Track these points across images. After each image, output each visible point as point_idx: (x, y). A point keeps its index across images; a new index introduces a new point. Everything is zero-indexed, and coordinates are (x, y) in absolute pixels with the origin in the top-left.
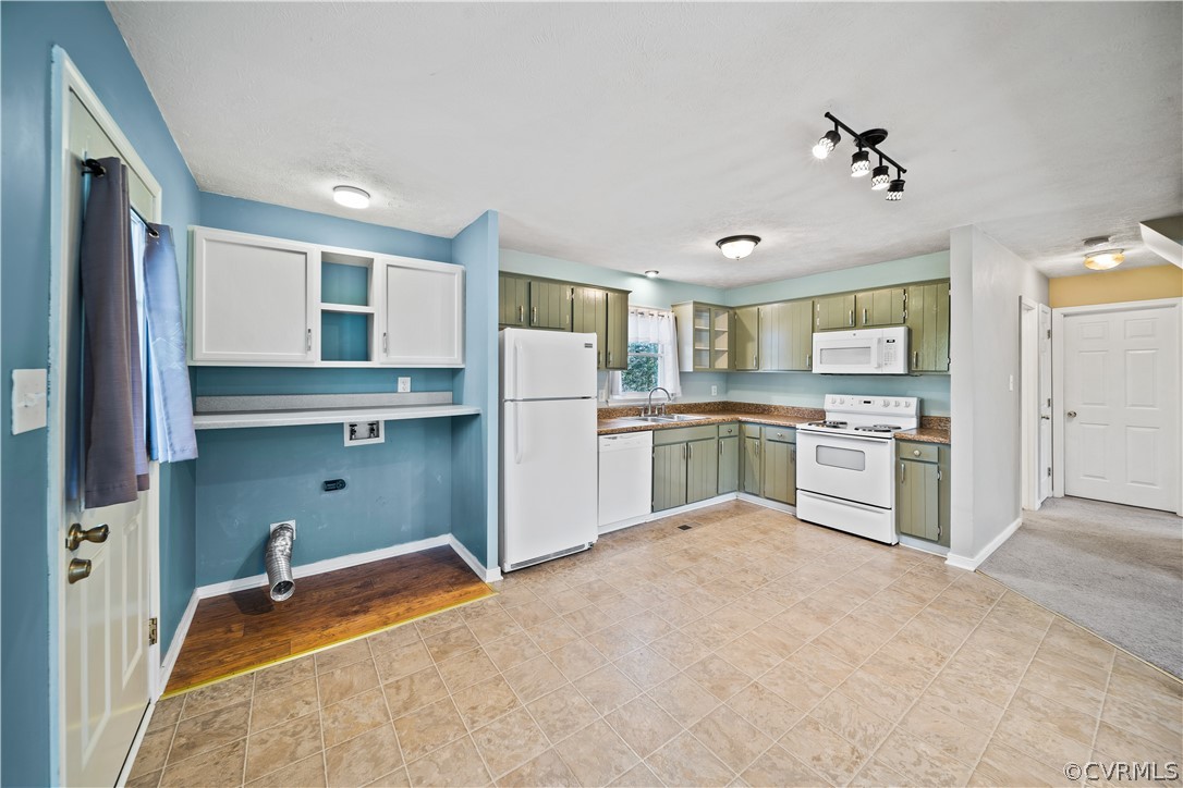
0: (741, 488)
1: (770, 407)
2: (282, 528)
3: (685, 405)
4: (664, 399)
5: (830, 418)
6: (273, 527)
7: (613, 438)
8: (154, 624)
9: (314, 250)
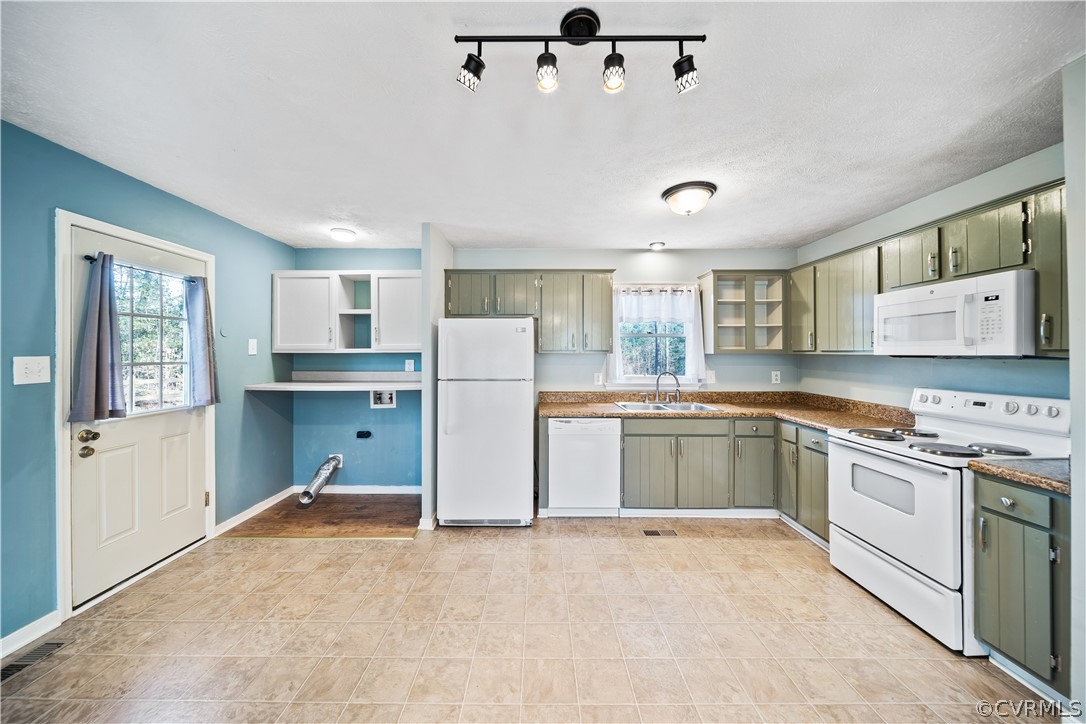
0: (777, 504)
1: (847, 402)
2: (334, 458)
5: (921, 425)
6: (331, 456)
7: (566, 422)
8: (207, 495)
9: (334, 275)
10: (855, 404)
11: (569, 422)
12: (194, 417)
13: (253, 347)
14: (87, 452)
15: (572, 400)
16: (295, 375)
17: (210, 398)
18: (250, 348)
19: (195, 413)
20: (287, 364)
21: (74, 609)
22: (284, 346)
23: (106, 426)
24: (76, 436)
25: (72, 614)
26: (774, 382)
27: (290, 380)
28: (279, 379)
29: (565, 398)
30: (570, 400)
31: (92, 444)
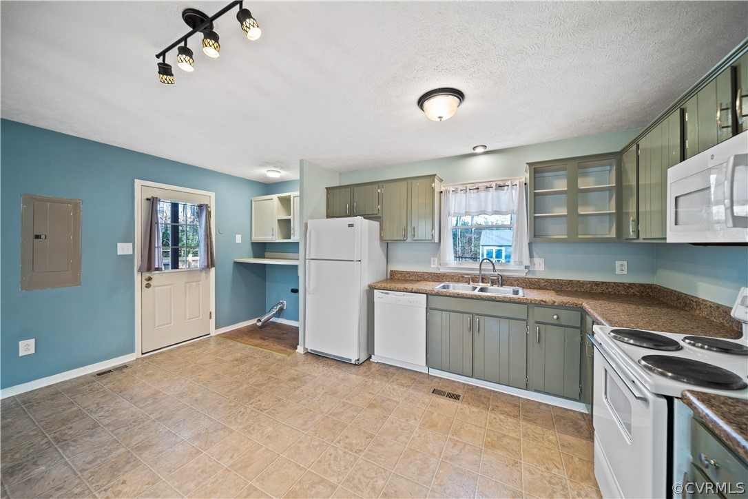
2: (281, 303)
3: (548, 281)
4: (489, 270)
7: (386, 293)
8: (211, 313)
9: (275, 197)
10: (699, 303)
11: (388, 294)
12: (203, 274)
13: (239, 239)
14: (148, 286)
15: (413, 278)
16: (267, 254)
17: (206, 264)
18: (237, 239)
19: (204, 272)
20: (261, 248)
21: (142, 354)
22: (257, 238)
23: (158, 275)
24: (144, 279)
25: (140, 356)
26: (618, 272)
27: (264, 257)
28: (256, 256)
29: (407, 276)
30: (411, 278)
31: (151, 282)
